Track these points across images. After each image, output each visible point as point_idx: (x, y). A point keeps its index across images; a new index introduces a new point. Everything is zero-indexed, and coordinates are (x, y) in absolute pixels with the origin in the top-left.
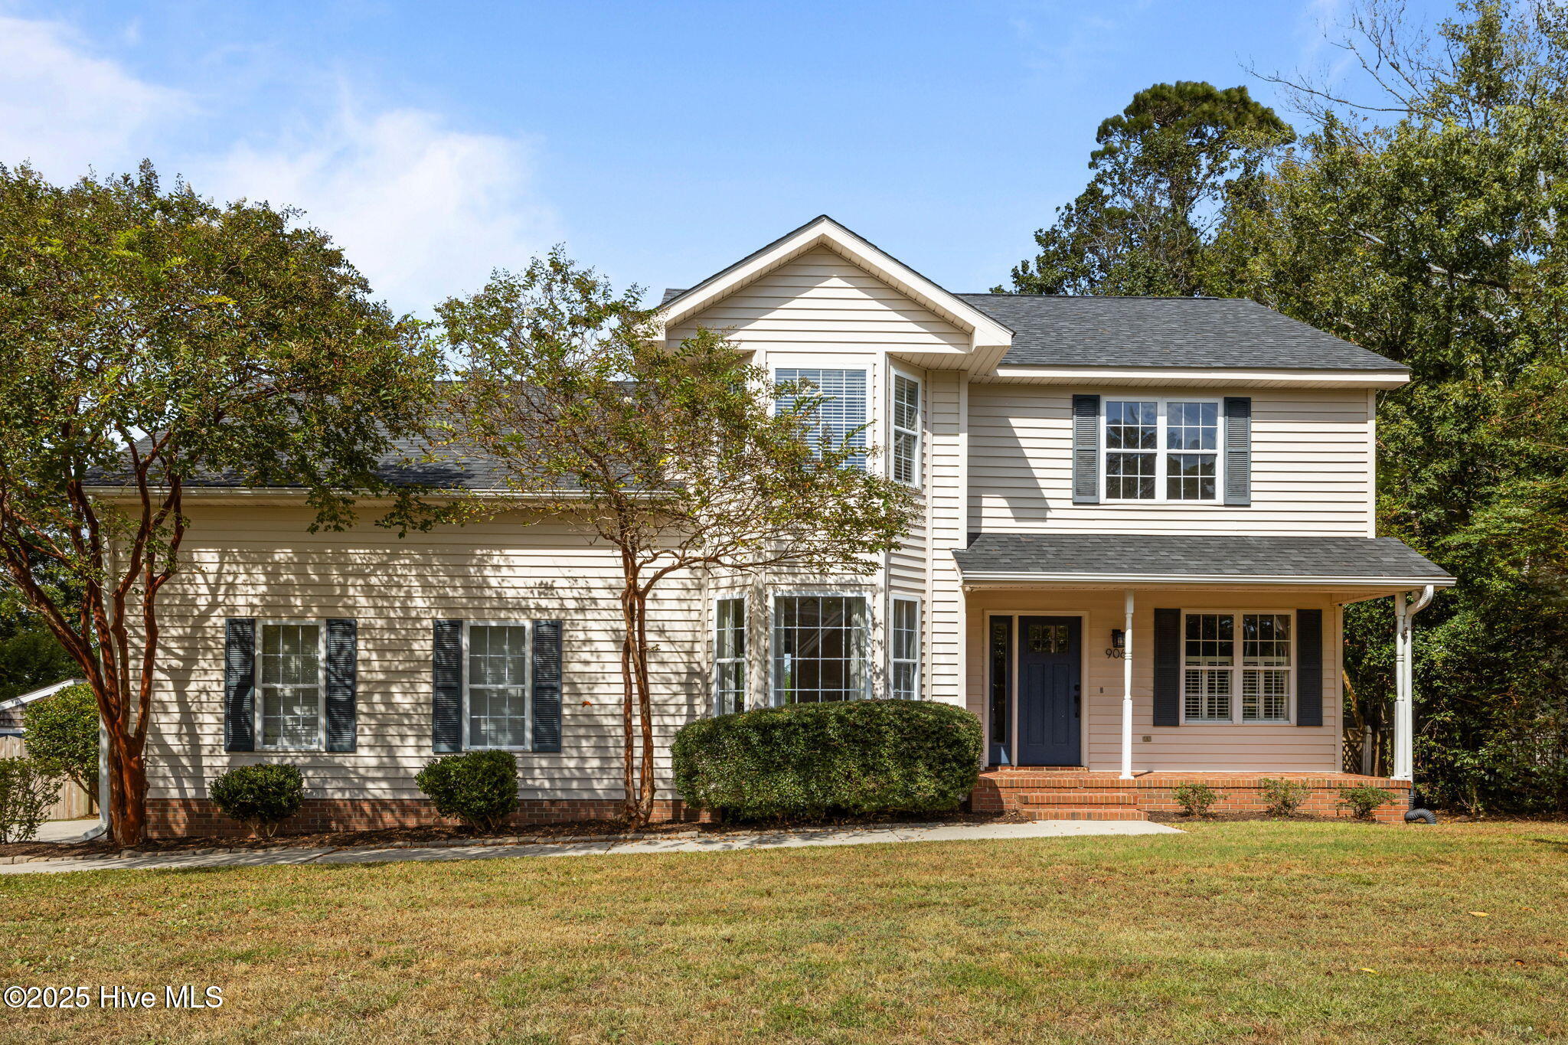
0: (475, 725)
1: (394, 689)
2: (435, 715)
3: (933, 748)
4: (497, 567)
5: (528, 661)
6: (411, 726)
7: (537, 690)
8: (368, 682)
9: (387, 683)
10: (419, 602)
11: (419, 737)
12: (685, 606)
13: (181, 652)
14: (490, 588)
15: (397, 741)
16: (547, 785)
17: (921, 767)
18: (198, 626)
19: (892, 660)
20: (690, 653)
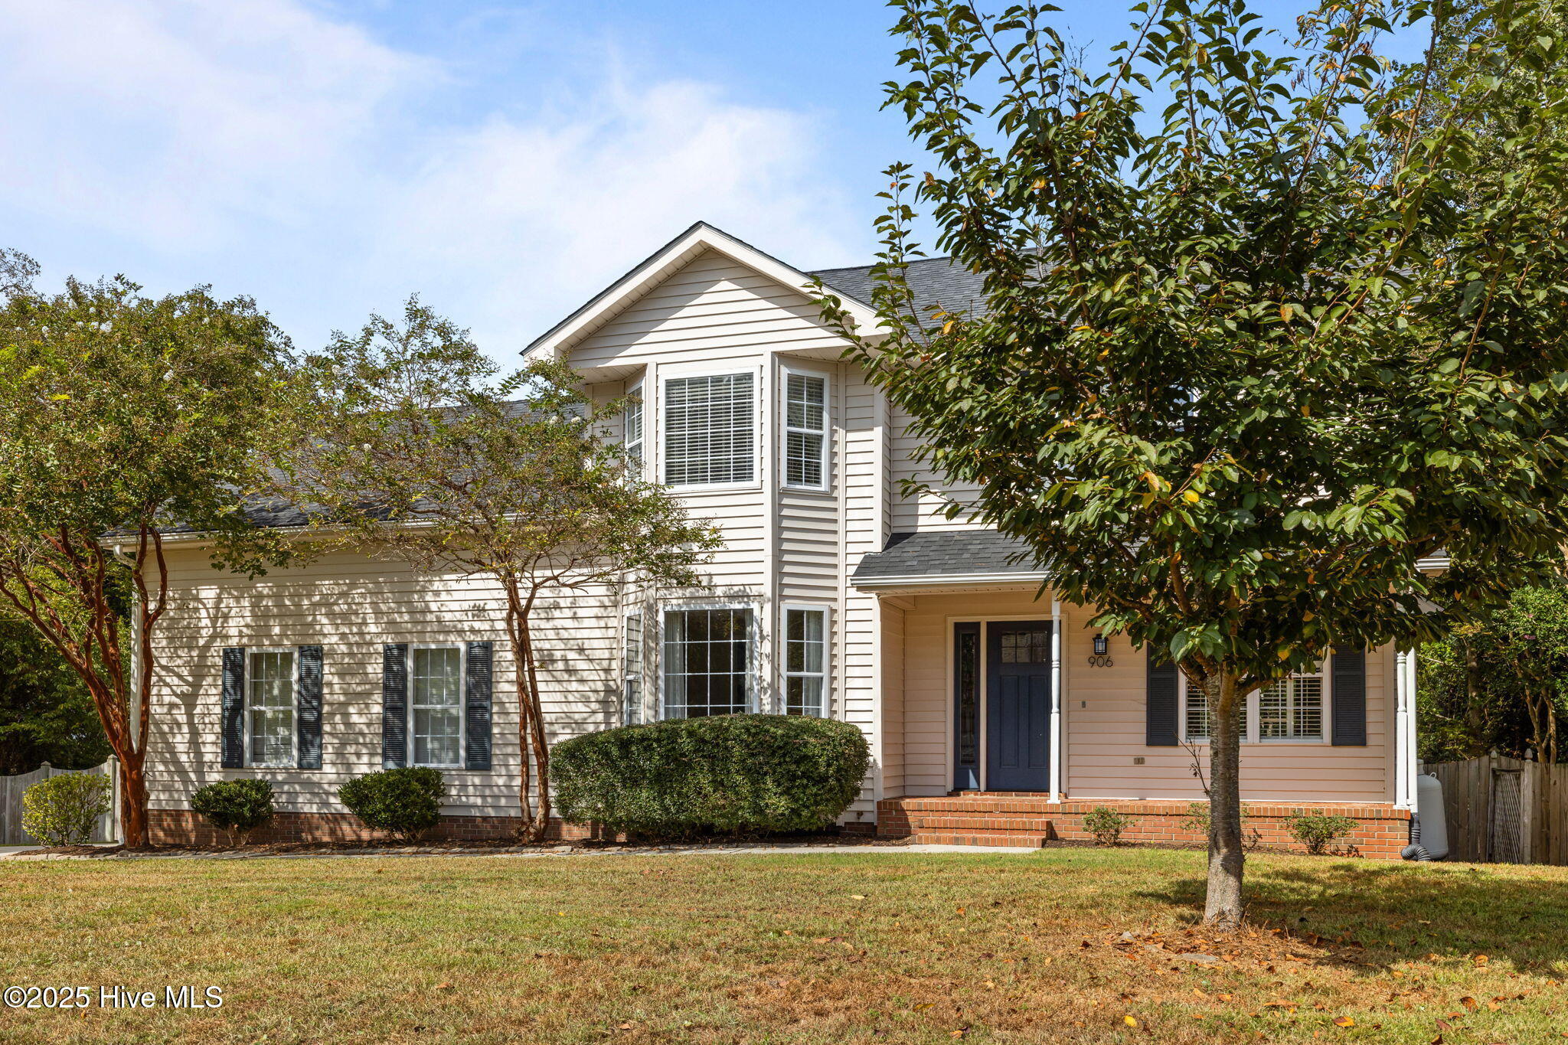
0: (419, 744)
1: (352, 710)
2: (384, 735)
3: (780, 764)
4: (437, 593)
5: (462, 682)
6: (365, 744)
7: (470, 709)
8: (331, 704)
9: (346, 704)
10: (372, 628)
11: (372, 755)
12: (602, 623)
13: (190, 679)
14: (431, 612)
15: (353, 759)
16: (479, 801)
17: (769, 783)
18: (203, 656)
19: (785, 673)
20: (607, 671)
